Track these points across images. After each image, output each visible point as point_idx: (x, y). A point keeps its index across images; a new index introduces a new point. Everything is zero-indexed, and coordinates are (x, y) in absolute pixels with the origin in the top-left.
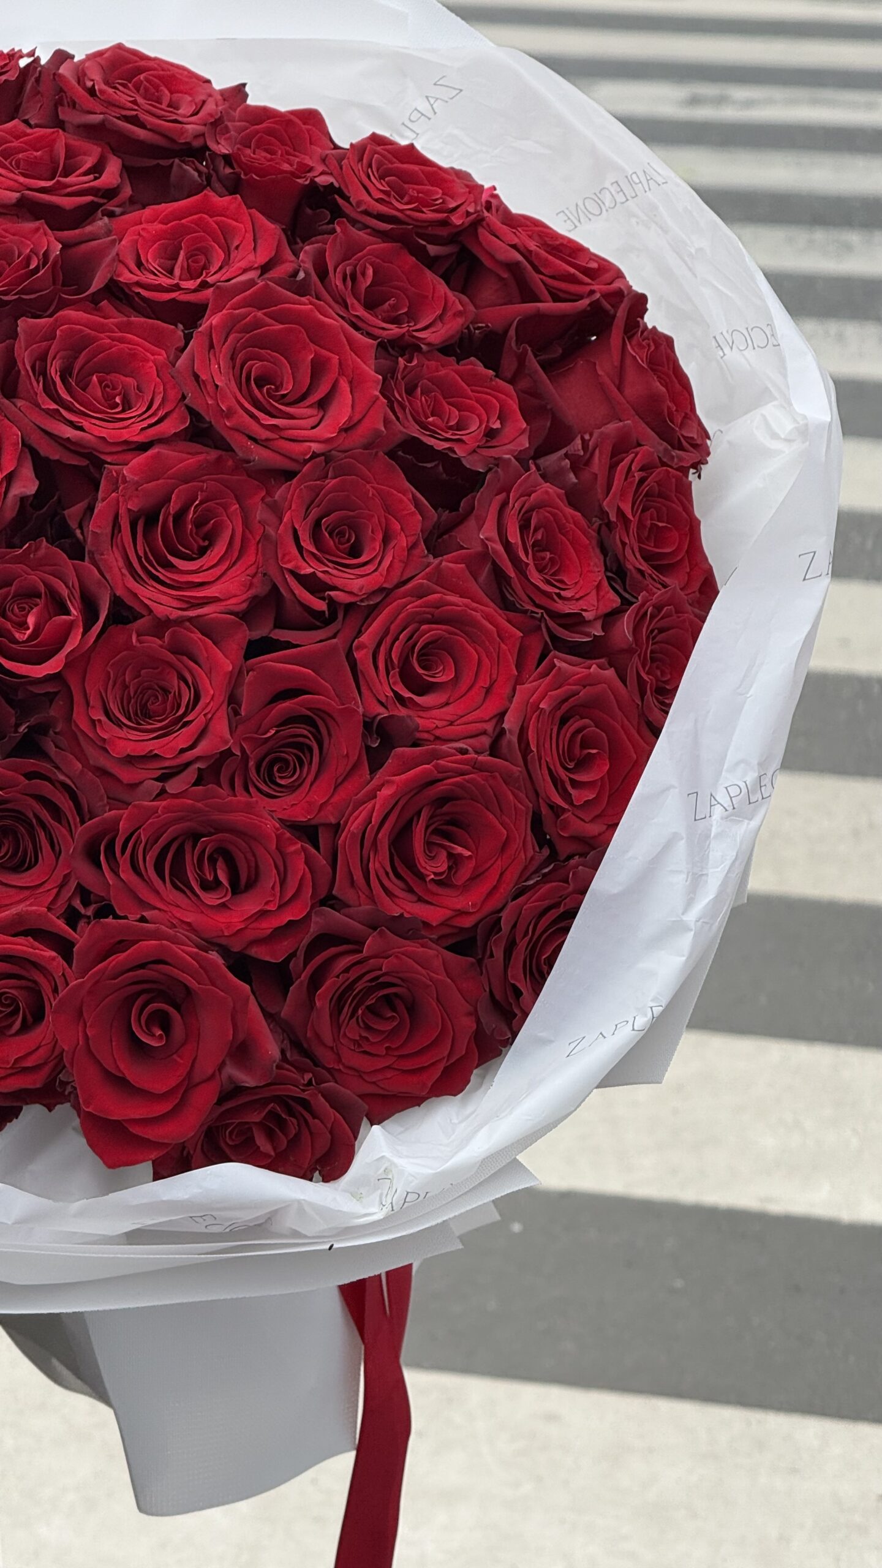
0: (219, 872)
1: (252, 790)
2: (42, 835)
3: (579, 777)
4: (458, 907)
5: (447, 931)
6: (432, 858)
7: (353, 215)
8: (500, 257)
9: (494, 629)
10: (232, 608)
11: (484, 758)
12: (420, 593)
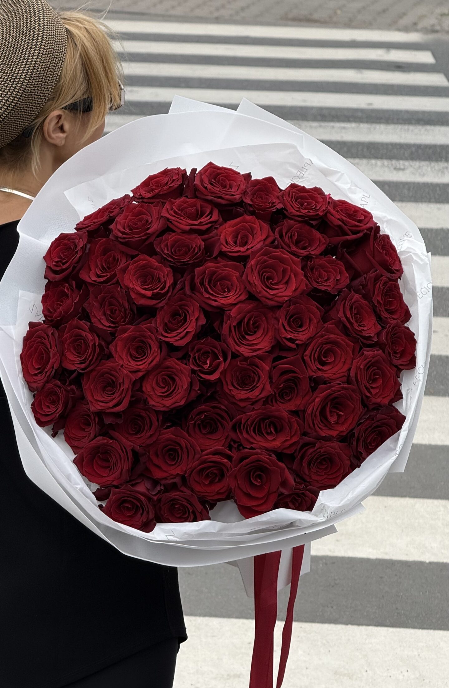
0: (272, 429)
1: (278, 402)
2: (219, 423)
3: (373, 386)
4: (341, 430)
5: (338, 437)
6: (332, 416)
7: (289, 216)
8: (335, 224)
9: (345, 344)
10: (266, 350)
11: (346, 385)
12: (322, 336)
